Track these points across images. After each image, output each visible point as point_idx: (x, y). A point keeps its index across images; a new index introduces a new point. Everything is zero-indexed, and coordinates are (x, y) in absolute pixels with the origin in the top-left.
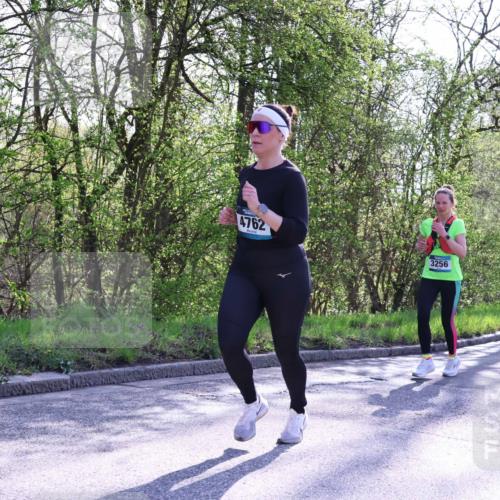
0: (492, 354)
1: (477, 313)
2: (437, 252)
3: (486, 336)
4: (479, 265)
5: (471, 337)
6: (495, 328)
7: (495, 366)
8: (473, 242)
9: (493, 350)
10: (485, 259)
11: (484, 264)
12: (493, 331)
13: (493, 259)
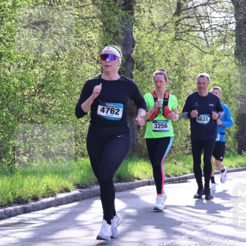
0: (52, 222)
1: (34, 173)
2: (160, 118)
3: (45, 200)
4: (37, 113)
5: (27, 202)
6: (57, 190)
7: (55, 236)
8: (29, 85)
9: (53, 217)
10: (44, 105)
11: (43, 112)
12: (53, 194)
13: (53, 105)
